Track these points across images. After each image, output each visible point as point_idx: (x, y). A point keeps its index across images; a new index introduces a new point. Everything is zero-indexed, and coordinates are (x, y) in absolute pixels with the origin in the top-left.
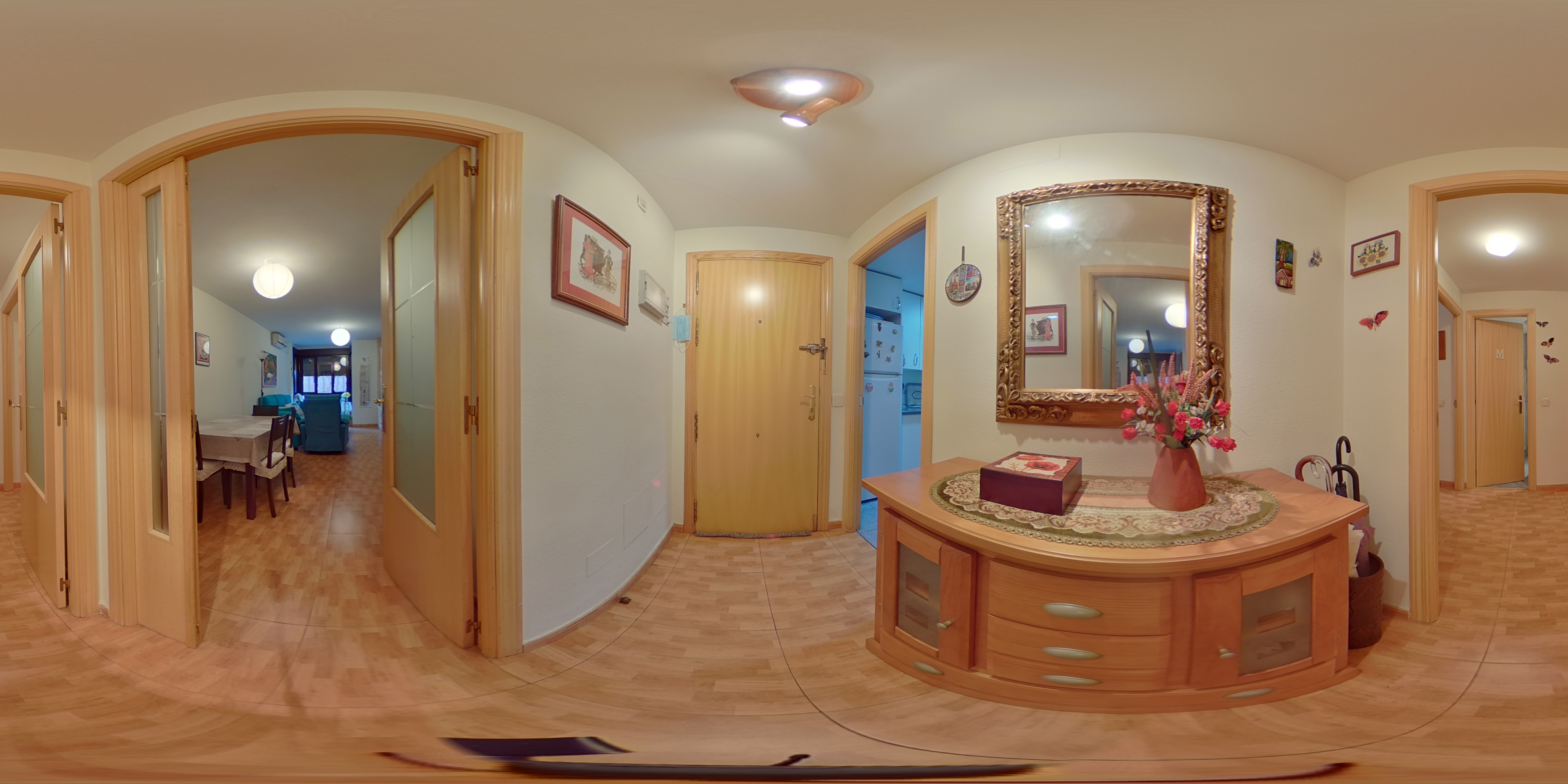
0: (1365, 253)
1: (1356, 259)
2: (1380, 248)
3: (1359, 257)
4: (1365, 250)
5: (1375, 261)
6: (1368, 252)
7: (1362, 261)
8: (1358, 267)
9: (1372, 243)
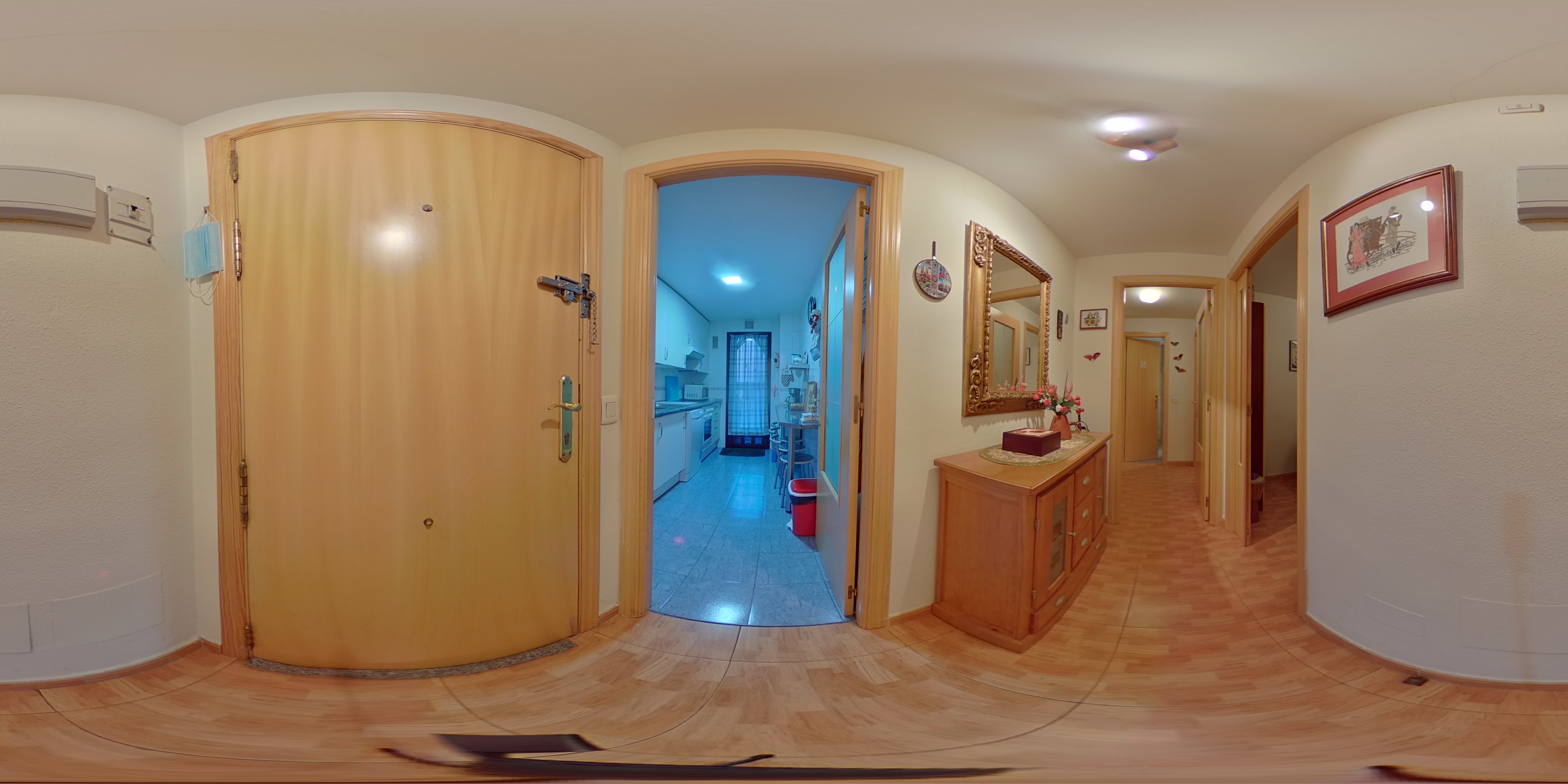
0: (1088, 318)
1: (1083, 320)
2: (1097, 317)
3: (1085, 319)
4: (1089, 316)
5: (1094, 324)
6: (1090, 317)
7: (1087, 322)
8: (1084, 325)
9: (1093, 312)
